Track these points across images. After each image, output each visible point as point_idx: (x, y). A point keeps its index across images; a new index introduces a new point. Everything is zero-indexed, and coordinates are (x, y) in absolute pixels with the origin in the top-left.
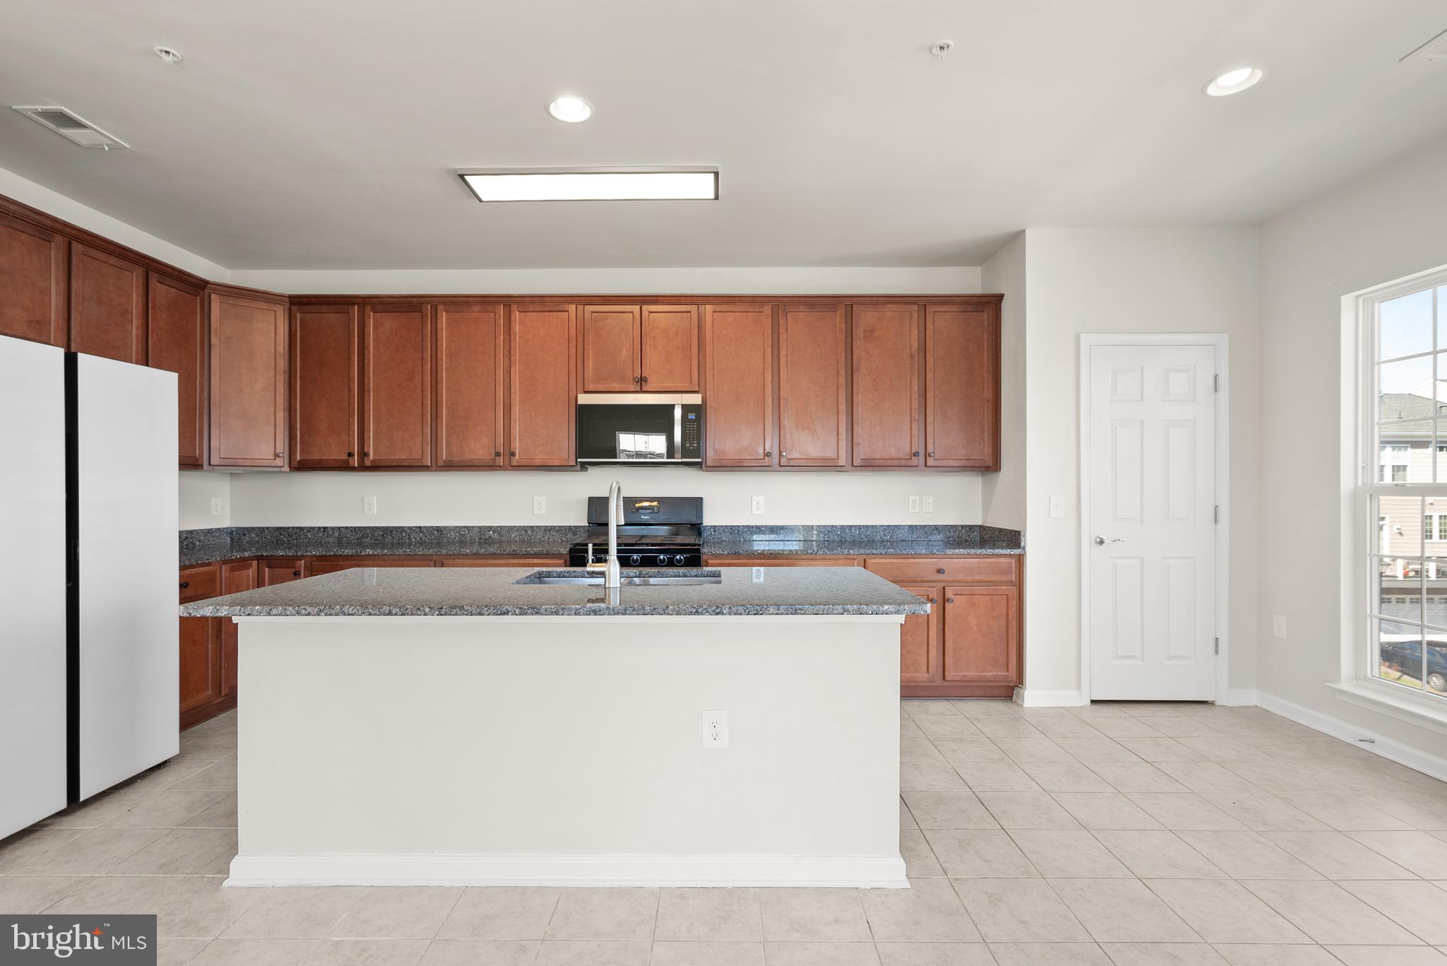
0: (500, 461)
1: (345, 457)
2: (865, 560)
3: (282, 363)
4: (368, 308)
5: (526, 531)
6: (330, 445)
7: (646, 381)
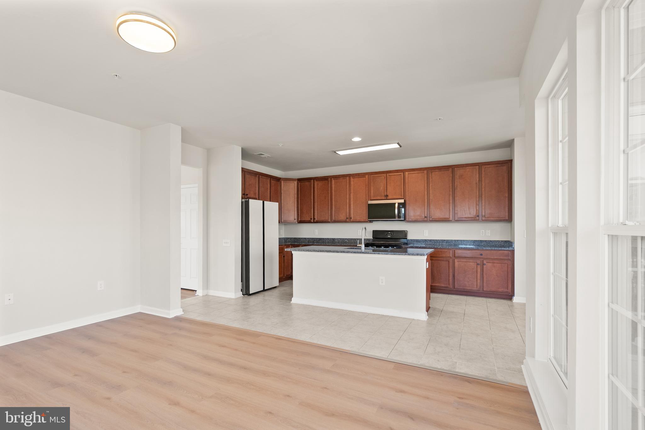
0: (348, 220)
1: (310, 219)
2: (454, 250)
3: (296, 196)
4: (315, 180)
5: (356, 240)
6: (306, 216)
7: (388, 196)
